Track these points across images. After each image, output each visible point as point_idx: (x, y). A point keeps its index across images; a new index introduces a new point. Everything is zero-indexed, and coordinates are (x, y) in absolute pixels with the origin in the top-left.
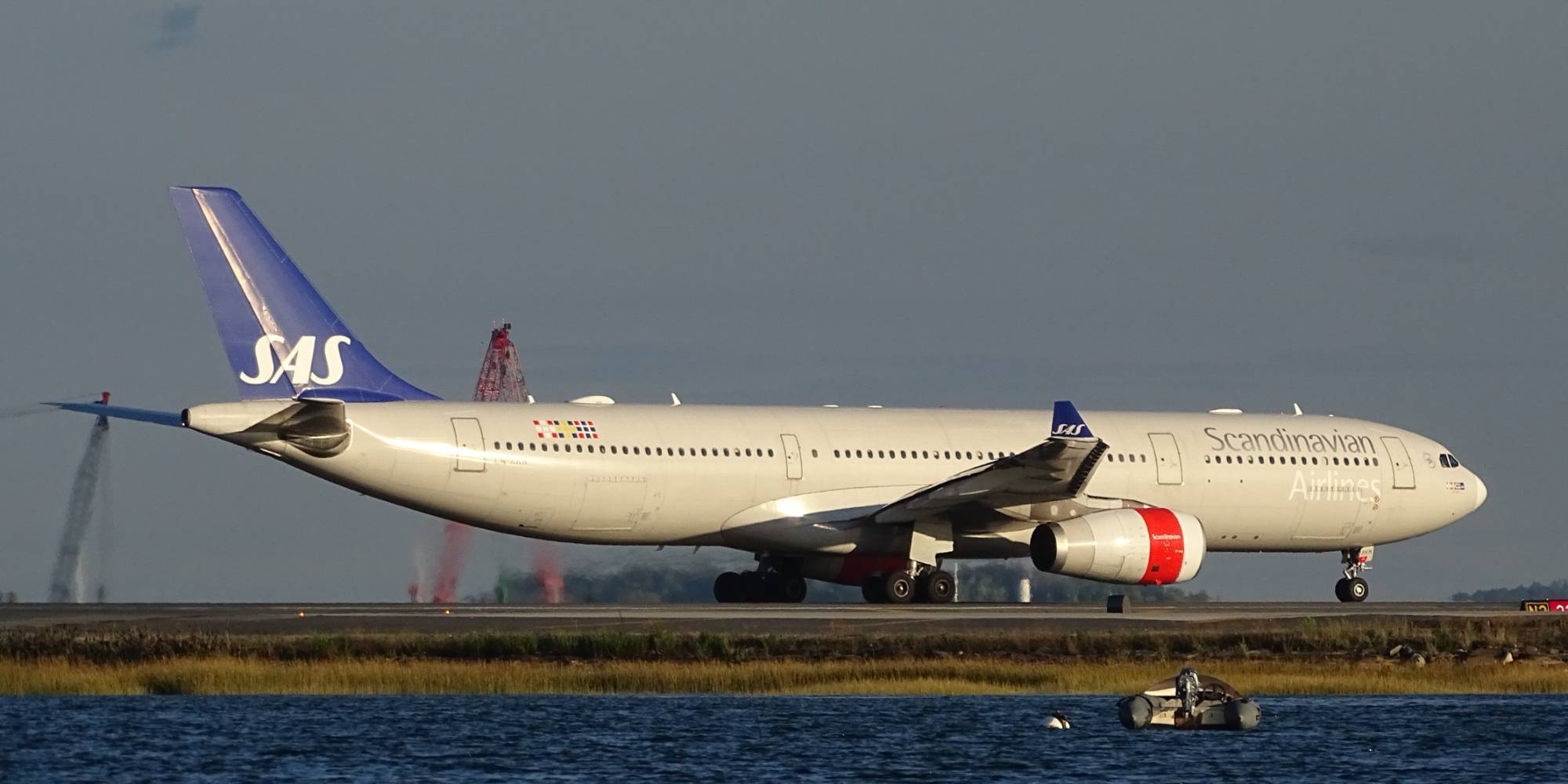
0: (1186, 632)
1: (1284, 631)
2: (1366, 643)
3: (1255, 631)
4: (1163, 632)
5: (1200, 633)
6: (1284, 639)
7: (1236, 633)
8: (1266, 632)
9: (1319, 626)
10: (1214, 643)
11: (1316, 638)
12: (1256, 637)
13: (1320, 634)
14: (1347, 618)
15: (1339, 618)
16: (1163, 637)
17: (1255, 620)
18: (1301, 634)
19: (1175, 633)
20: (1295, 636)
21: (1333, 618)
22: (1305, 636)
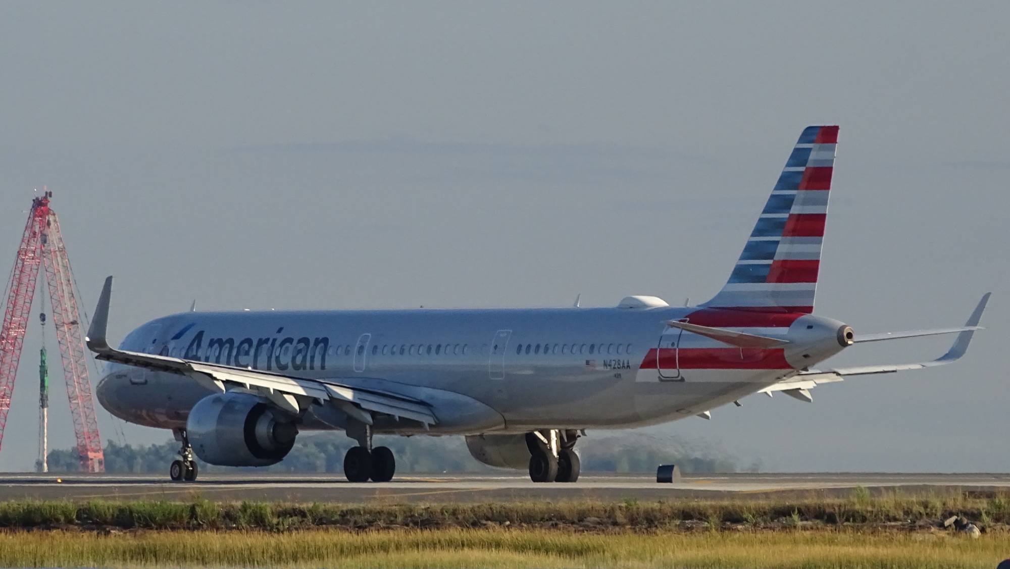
0: (738, 503)
1: (837, 501)
2: (920, 514)
3: (806, 502)
4: (713, 503)
5: (752, 503)
6: (837, 509)
7: (787, 503)
8: (819, 502)
9: (872, 495)
10: (765, 513)
11: (870, 509)
12: (808, 507)
13: (873, 506)
14: (900, 488)
15: (893, 488)
16: (712, 507)
17: (807, 491)
18: (854, 504)
19: (726, 503)
20: (848, 508)
21: (887, 488)
22: (857, 507)
